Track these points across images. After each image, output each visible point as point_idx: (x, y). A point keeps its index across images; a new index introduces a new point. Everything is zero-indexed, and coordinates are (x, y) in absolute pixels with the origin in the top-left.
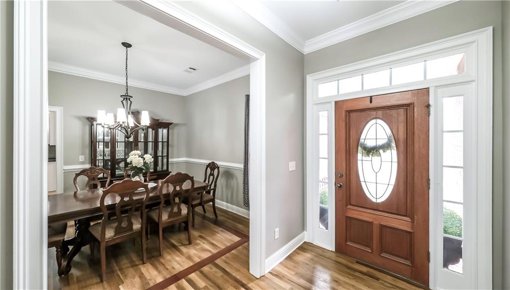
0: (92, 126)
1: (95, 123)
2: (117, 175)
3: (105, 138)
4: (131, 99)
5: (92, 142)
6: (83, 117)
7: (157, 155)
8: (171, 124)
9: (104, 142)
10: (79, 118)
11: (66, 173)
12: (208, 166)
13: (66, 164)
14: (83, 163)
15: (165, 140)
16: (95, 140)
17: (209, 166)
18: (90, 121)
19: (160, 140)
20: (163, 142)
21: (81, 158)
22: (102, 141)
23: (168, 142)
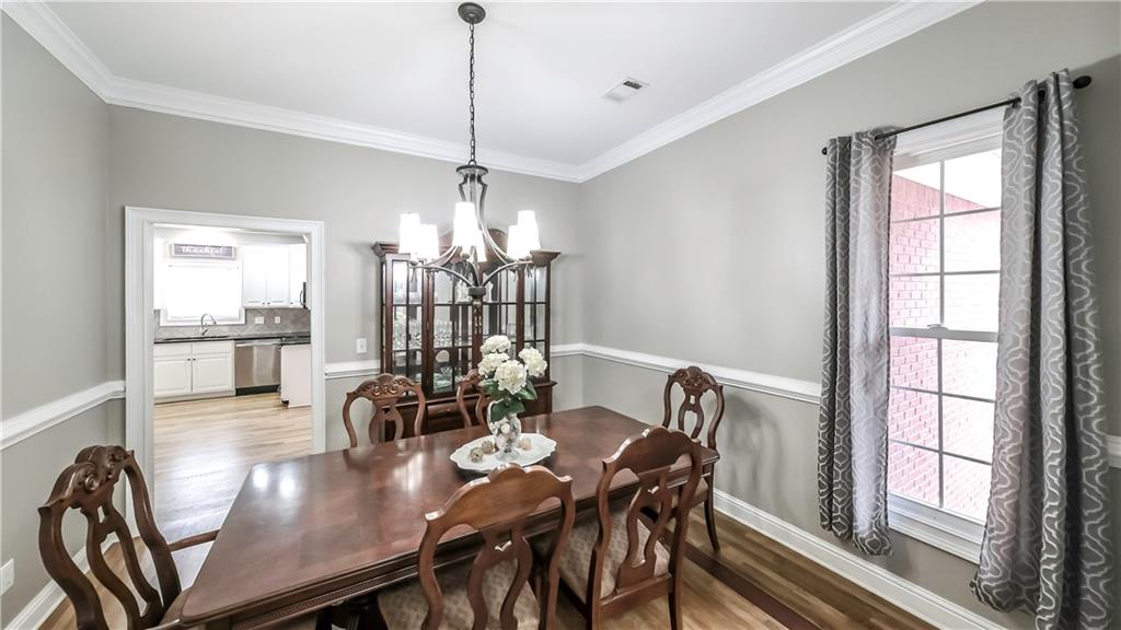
0: (382, 264)
1: (389, 258)
2: (436, 392)
3: (411, 294)
4: (483, 179)
5: (382, 305)
6: (364, 245)
7: (523, 337)
8: (555, 255)
9: (408, 305)
10: (356, 247)
11: (331, 380)
12: (672, 379)
13: (330, 359)
14: (364, 357)
15: (541, 297)
16: (389, 302)
17: (678, 376)
18: (378, 254)
19: (528, 298)
20: (534, 304)
21: (361, 345)
22: (404, 303)
23: (547, 303)
